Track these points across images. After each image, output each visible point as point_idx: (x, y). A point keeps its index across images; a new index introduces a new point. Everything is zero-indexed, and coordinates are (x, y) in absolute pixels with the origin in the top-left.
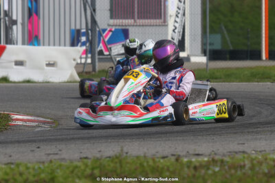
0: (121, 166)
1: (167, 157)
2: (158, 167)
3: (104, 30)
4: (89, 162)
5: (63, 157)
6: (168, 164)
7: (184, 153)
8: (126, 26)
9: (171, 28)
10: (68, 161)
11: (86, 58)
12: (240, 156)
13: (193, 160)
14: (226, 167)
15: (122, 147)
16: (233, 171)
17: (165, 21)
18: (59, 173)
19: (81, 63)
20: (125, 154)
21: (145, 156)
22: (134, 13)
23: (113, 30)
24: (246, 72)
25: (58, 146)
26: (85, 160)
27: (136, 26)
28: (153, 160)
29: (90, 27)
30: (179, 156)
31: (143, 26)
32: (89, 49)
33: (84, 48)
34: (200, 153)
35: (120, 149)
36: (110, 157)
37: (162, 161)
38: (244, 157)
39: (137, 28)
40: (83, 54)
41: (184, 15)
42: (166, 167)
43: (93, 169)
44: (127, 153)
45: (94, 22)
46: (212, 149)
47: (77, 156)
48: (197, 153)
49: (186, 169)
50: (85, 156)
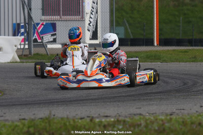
0: (50, 125)
1: (83, 118)
2: (77, 125)
3: (38, 24)
4: (26, 122)
5: (6, 118)
6: (85, 123)
7: (96, 115)
8: (54, 21)
9: (87, 22)
10: (10, 122)
11: (24, 45)
12: (137, 118)
13: (103, 120)
14: (127, 126)
15: (50, 111)
16: (132, 129)
17: (83, 17)
18: (4, 130)
19: (20, 48)
20: (53, 116)
21: (67, 118)
22: (59, 11)
23: (44, 24)
24: (142, 55)
25: (3, 110)
26: (23, 121)
27: (62, 20)
28: (74, 120)
29: (27, 22)
30: (93, 118)
31: (66, 20)
32: (26, 38)
33: (23, 37)
34: (108, 115)
35: (49, 112)
36: (41, 119)
37: (80, 121)
38: (140, 118)
39: (62, 22)
40: (22, 41)
41: (97, 13)
42: (83, 126)
43: (29, 127)
44: (54, 115)
45: (30, 18)
46: (117, 112)
47: (17, 118)
48: (106, 115)
49: (98, 128)
50: (23, 118)
